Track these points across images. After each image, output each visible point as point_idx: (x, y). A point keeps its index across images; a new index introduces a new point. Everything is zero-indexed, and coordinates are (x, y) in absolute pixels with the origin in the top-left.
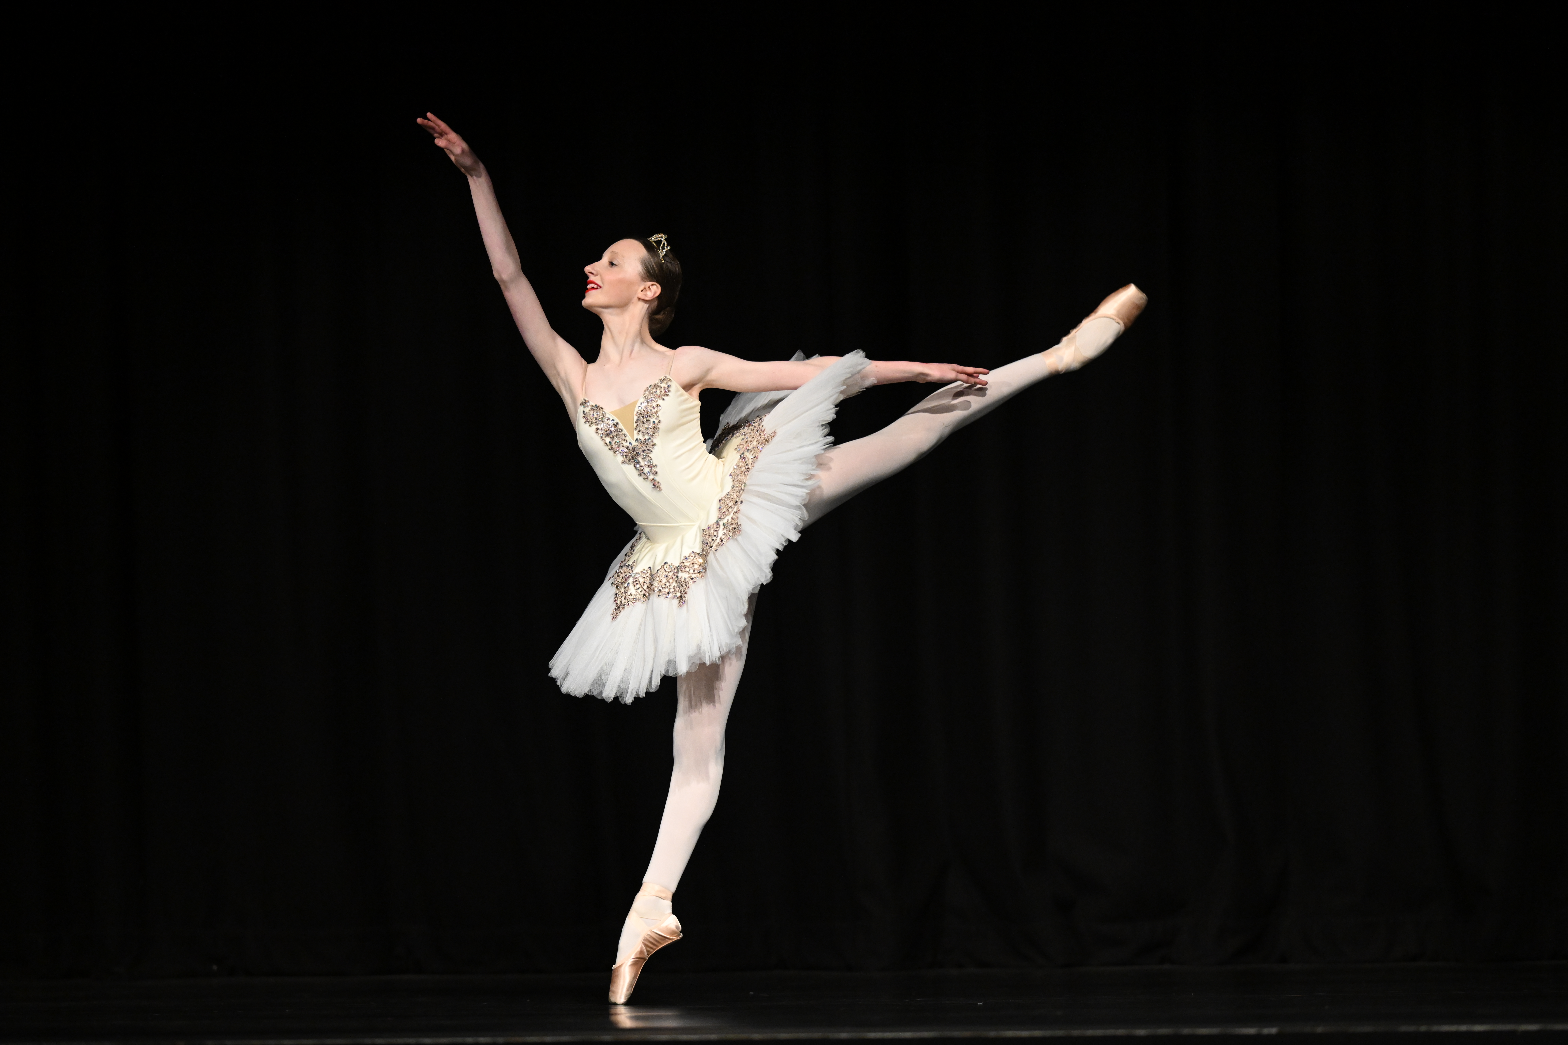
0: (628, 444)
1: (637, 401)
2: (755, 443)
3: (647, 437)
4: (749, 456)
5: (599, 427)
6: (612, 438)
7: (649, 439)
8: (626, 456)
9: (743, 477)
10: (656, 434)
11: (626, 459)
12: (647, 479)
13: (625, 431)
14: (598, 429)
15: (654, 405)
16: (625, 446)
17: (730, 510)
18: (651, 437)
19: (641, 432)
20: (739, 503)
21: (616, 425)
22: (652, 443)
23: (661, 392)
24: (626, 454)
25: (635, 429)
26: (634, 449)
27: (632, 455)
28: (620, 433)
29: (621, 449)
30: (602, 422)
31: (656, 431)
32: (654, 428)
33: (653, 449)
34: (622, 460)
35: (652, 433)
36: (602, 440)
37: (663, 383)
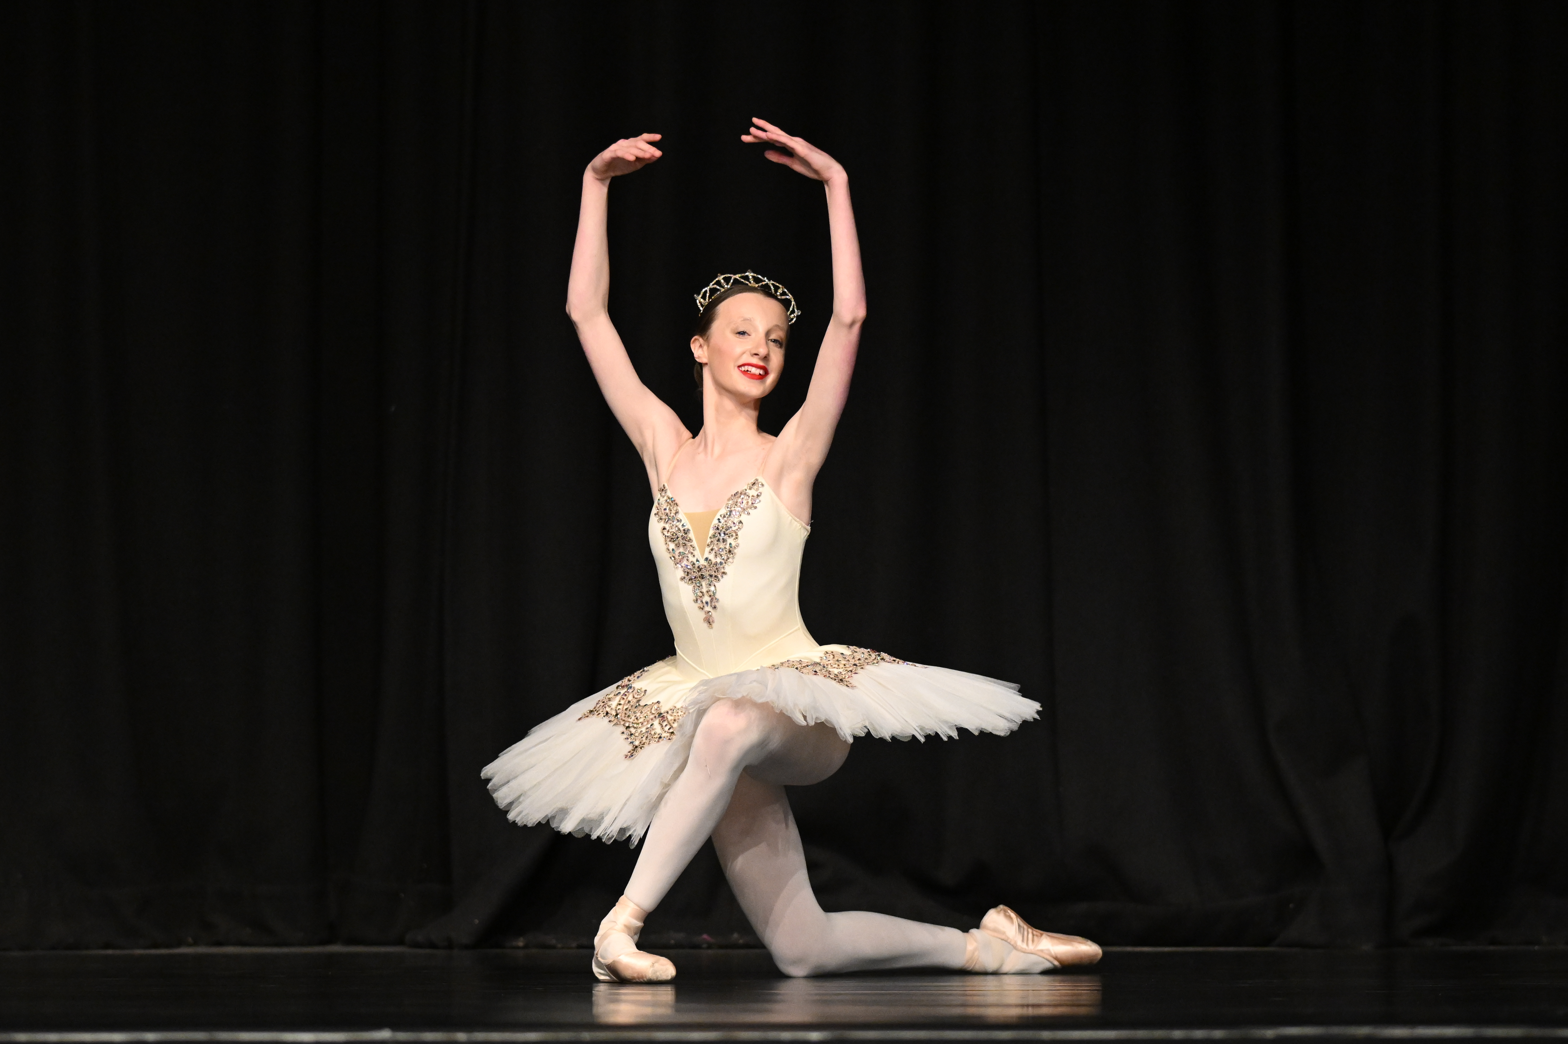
0: (694, 560)
1: (718, 510)
3: (719, 560)
5: (667, 526)
6: (678, 546)
7: (721, 563)
8: (688, 573)
10: (730, 560)
11: (687, 577)
12: (702, 609)
13: (694, 543)
14: (664, 529)
15: (736, 520)
16: (690, 560)
18: (723, 561)
19: (714, 552)
21: (686, 532)
22: (723, 570)
23: (748, 502)
24: (689, 571)
25: (708, 545)
26: (700, 569)
27: (695, 575)
28: (689, 544)
29: (685, 562)
30: (671, 522)
31: (731, 556)
32: (730, 551)
33: (722, 577)
34: (683, 576)
35: (726, 556)
36: (666, 544)
37: (753, 490)
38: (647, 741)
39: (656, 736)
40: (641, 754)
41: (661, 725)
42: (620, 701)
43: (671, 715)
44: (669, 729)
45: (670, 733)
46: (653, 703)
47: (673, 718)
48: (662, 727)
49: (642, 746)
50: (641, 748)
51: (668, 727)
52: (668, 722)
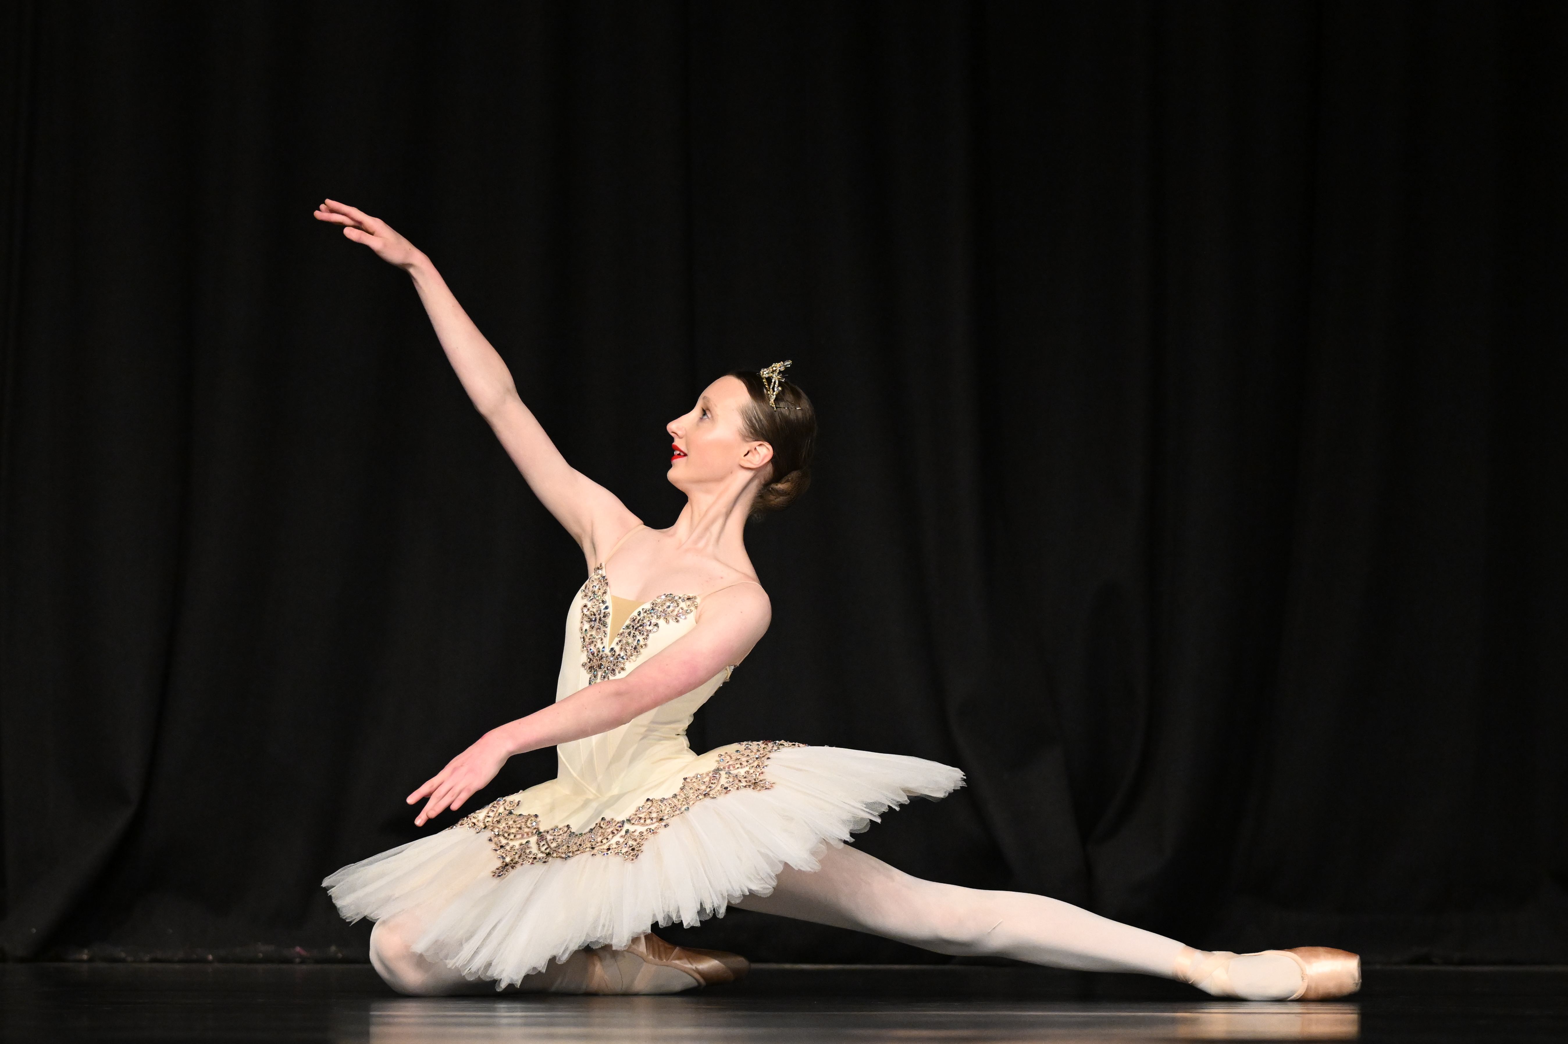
0: (601, 647)
1: (644, 603)
2: (742, 772)
3: (622, 654)
4: (723, 780)
5: (589, 605)
6: (592, 627)
7: (623, 658)
8: (591, 659)
9: (694, 797)
10: (633, 657)
11: (588, 664)
13: (608, 630)
14: (585, 606)
15: (654, 621)
16: (597, 647)
17: (648, 821)
18: (626, 657)
19: (621, 644)
20: (663, 824)
21: (605, 616)
22: (622, 666)
23: (673, 611)
24: (592, 657)
25: (619, 635)
26: (602, 659)
27: (596, 664)
28: (603, 629)
29: (592, 647)
30: (595, 601)
31: (636, 653)
32: (635, 648)
33: (619, 672)
34: (586, 661)
35: (630, 652)
36: (582, 623)
37: (684, 603)
38: (520, 861)
39: (530, 856)
40: (512, 873)
41: (539, 844)
42: (488, 813)
43: (551, 835)
44: (546, 849)
45: (546, 853)
46: (529, 815)
47: (552, 838)
48: (539, 847)
49: (513, 865)
50: (513, 867)
51: (546, 846)
52: (547, 842)
